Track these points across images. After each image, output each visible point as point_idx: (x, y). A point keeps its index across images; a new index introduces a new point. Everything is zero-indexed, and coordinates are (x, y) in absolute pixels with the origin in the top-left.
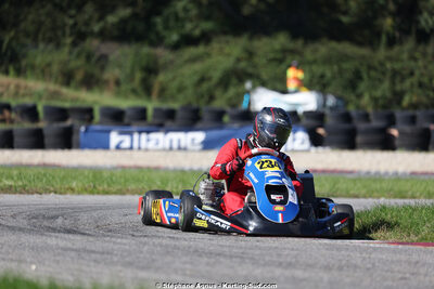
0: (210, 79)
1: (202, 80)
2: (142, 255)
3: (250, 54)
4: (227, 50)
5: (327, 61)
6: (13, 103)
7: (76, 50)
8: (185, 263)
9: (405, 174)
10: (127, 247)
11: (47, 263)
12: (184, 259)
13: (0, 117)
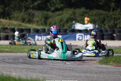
0: (63, 20)
1: (61, 21)
2: (44, 70)
3: (74, 13)
4: (68, 12)
5: (96, 15)
6: (8, 28)
7: (26, 12)
8: (56, 72)
9: (118, 47)
10: (40, 68)
11: (18, 72)
12: (56, 71)
13: (5, 31)
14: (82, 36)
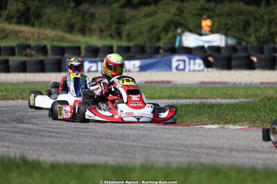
0: (157, 27)
1: (153, 28)
3: (181, 12)
4: (168, 9)
5: (229, 15)
9: (256, 84)
13: (24, 53)
14: (184, 61)
